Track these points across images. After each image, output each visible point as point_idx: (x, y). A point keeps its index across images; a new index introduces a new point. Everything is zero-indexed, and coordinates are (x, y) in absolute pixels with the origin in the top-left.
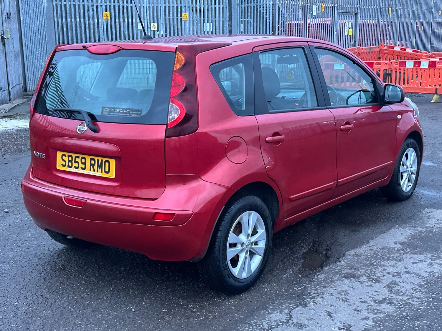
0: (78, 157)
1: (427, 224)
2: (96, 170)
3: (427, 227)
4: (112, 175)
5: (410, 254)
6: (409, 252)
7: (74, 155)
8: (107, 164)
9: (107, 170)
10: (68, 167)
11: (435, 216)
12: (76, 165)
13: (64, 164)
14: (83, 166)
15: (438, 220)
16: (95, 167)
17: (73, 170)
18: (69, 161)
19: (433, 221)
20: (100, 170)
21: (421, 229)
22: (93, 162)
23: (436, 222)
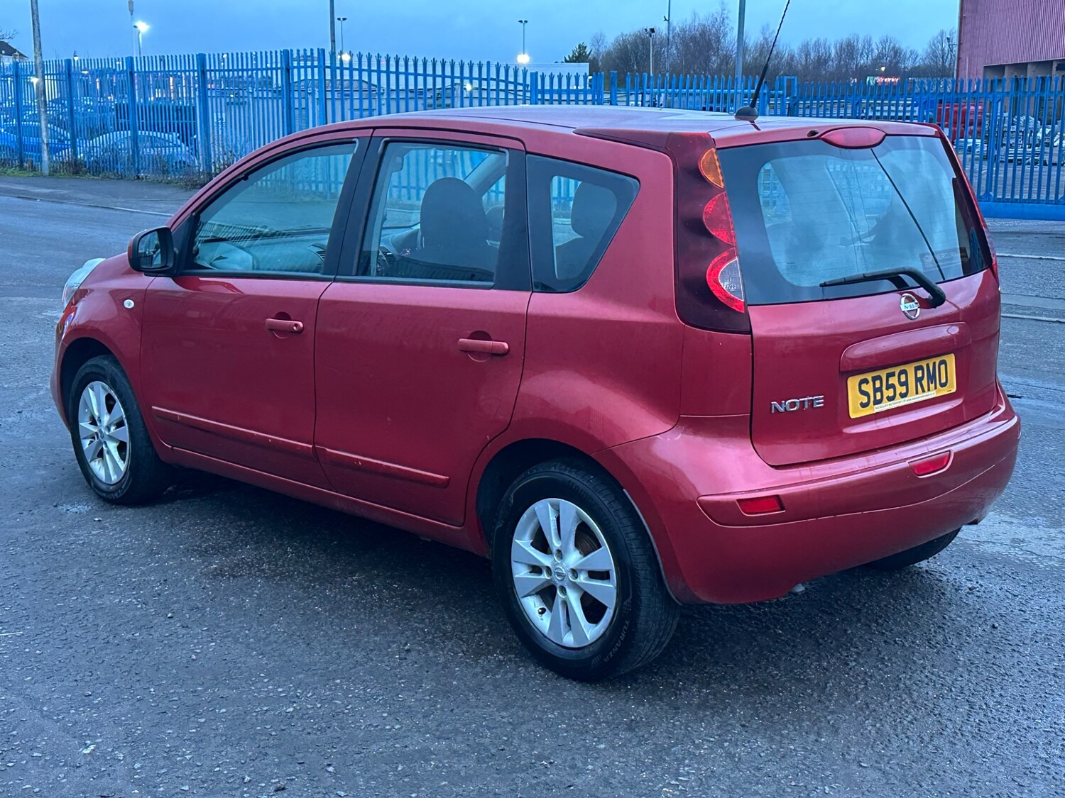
0: (893, 374)
2: (926, 389)
4: (953, 387)
7: (883, 374)
8: (943, 367)
9: (943, 381)
10: (874, 404)
12: (890, 393)
13: (865, 400)
14: (903, 390)
16: (925, 382)
17: (886, 406)
18: (876, 390)
20: (933, 385)
22: (919, 374)
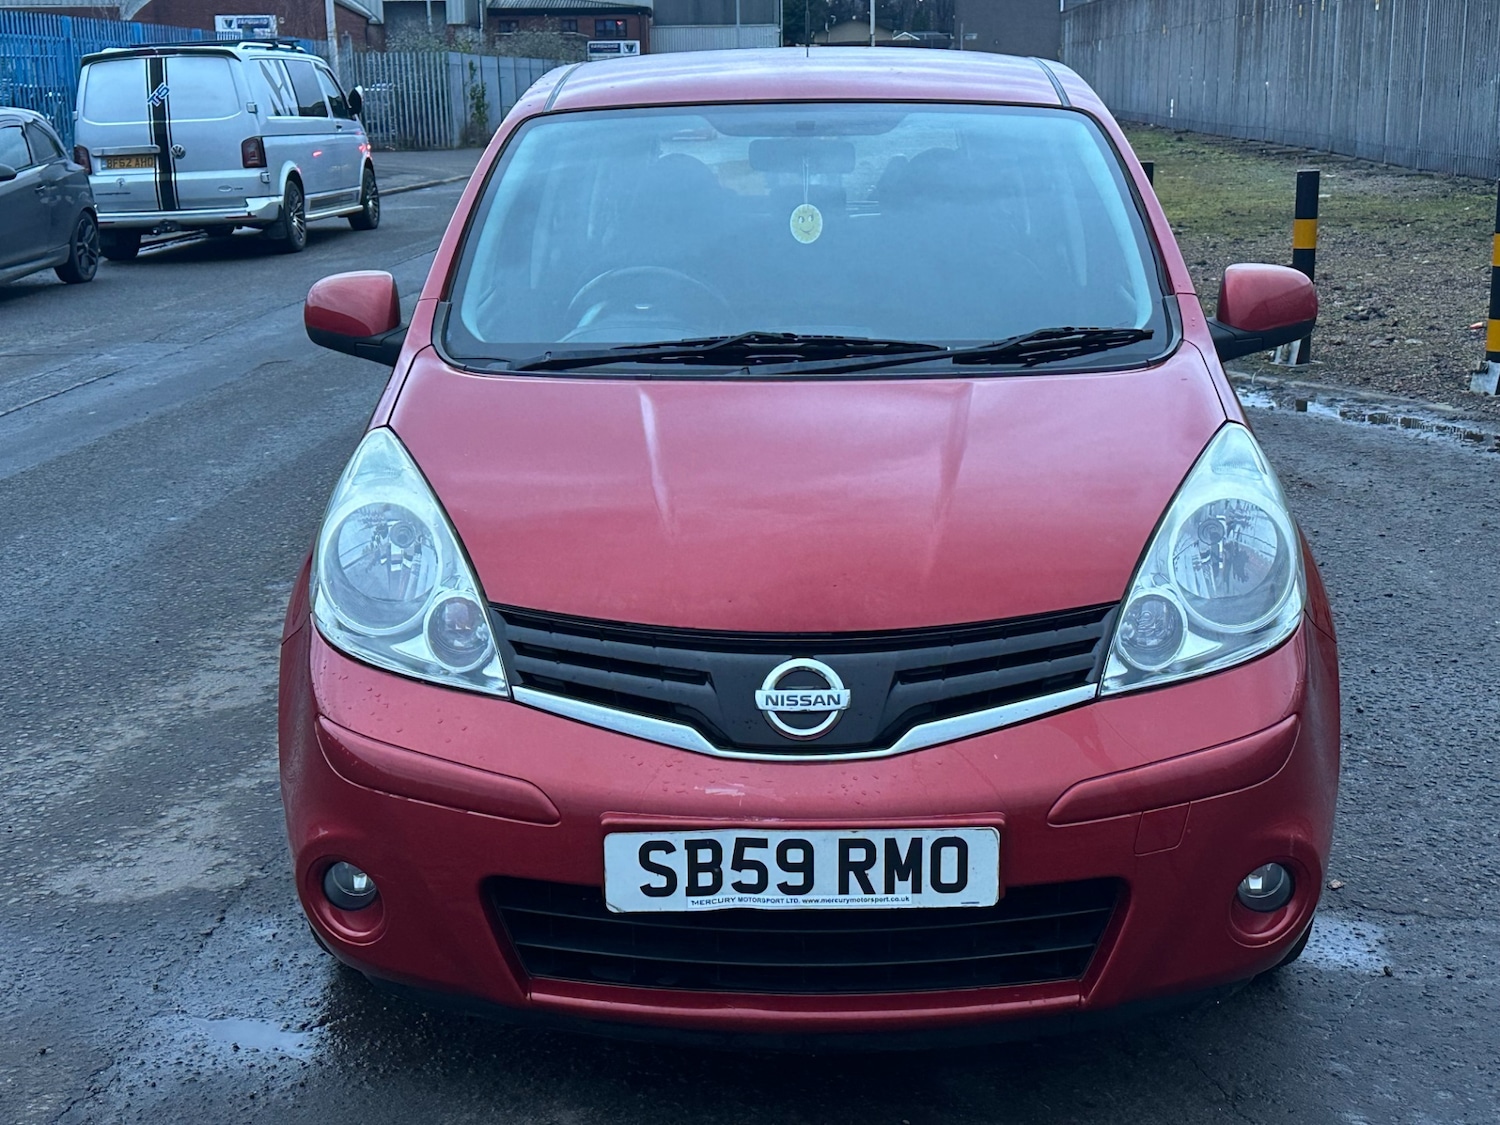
1: (221, 810)
3: (218, 796)
5: (252, 705)
6: (257, 709)
11: (194, 853)
15: (179, 840)
19: (202, 828)
21: (241, 782)
23: (189, 825)
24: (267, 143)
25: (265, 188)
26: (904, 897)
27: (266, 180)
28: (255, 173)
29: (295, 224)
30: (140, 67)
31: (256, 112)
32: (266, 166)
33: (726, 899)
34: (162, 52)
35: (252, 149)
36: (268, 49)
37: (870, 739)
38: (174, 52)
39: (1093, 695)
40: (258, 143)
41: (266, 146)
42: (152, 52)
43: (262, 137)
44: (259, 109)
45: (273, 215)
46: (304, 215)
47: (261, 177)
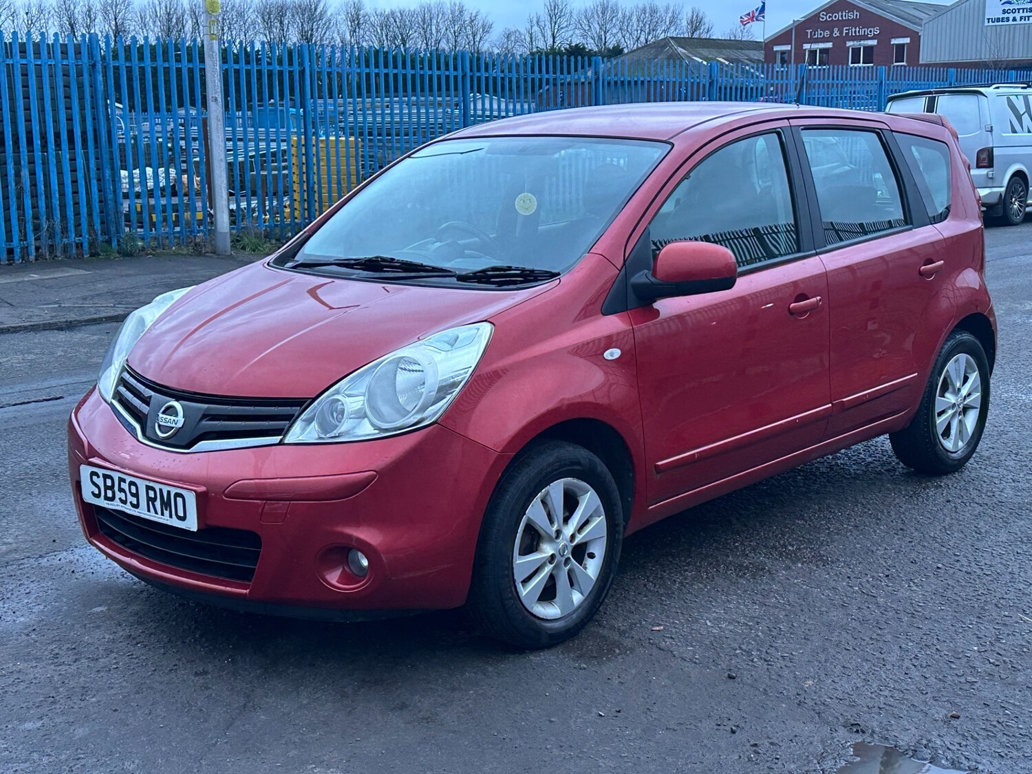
24: (996, 152)
25: (990, 181)
26: (165, 519)
27: (991, 176)
28: (984, 172)
29: (1015, 206)
30: (922, 102)
31: (991, 131)
32: (992, 167)
33: (116, 505)
34: (937, 92)
35: (984, 156)
36: (1023, 88)
37: (184, 444)
38: (945, 92)
39: (278, 442)
40: (990, 152)
41: (995, 153)
42: (930, 93)
43: (992, 148)
44: (994, 128)
45: (994, 200)
46: (1026, 201)
47: (987, 174)
